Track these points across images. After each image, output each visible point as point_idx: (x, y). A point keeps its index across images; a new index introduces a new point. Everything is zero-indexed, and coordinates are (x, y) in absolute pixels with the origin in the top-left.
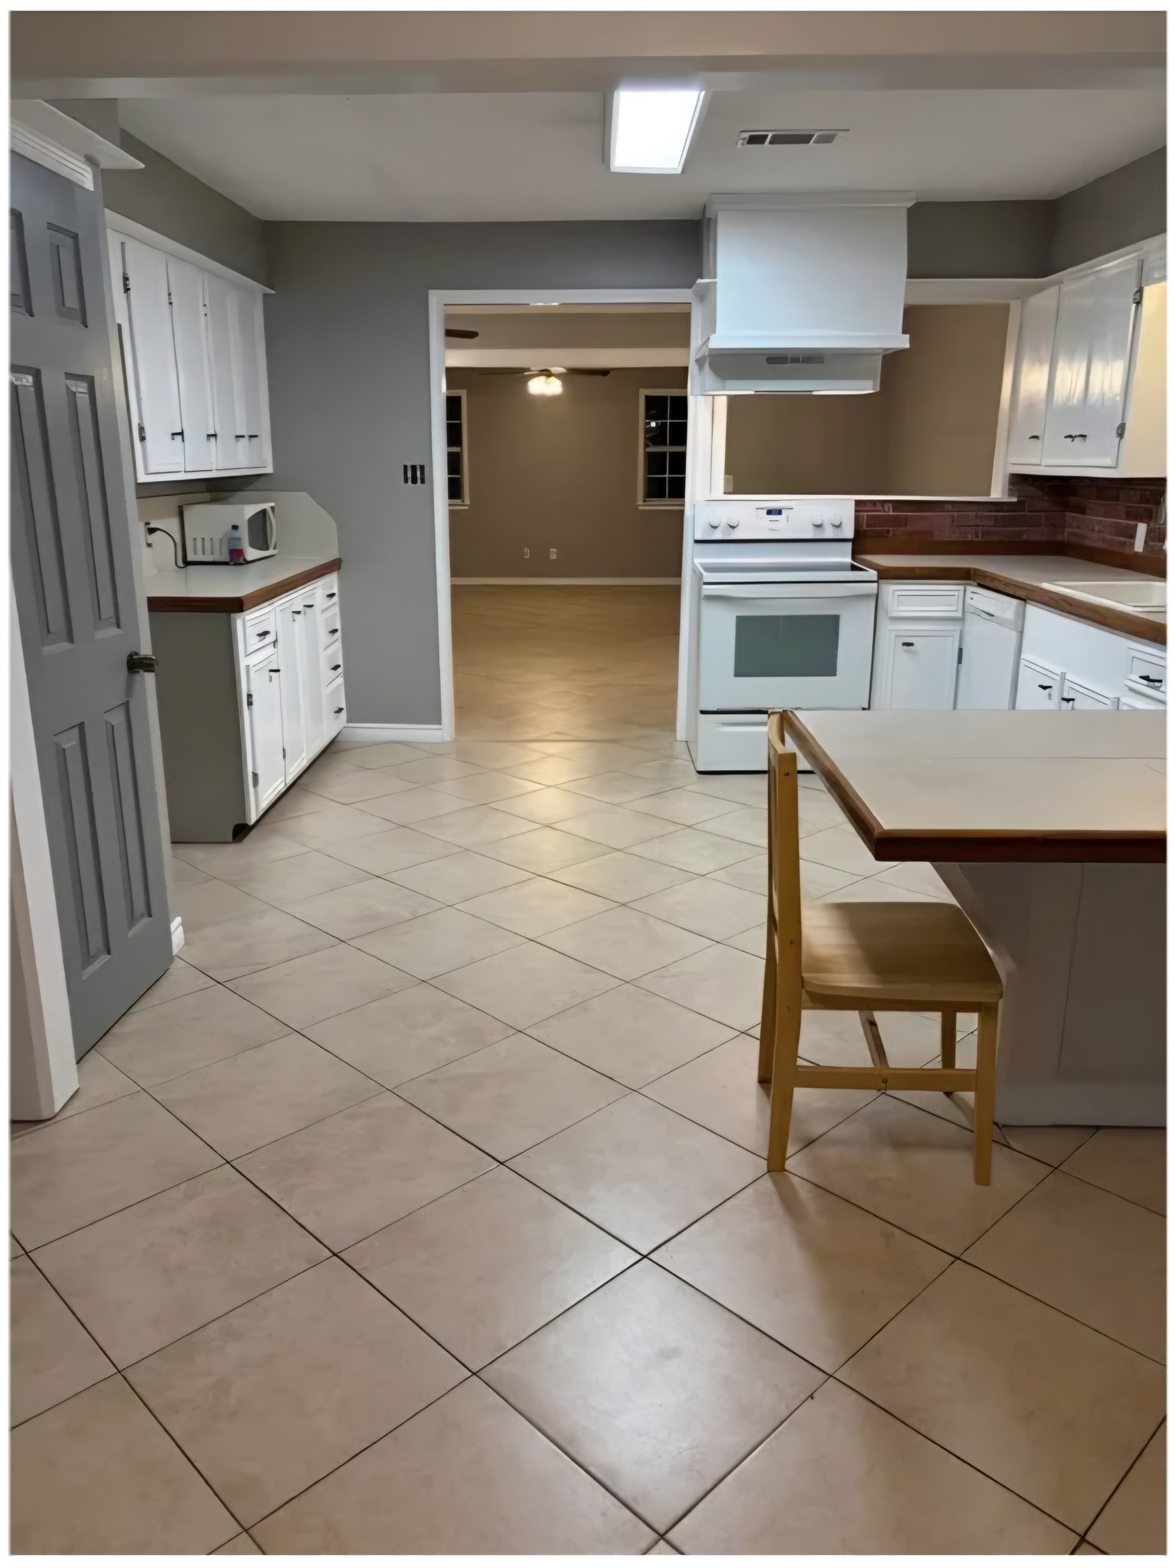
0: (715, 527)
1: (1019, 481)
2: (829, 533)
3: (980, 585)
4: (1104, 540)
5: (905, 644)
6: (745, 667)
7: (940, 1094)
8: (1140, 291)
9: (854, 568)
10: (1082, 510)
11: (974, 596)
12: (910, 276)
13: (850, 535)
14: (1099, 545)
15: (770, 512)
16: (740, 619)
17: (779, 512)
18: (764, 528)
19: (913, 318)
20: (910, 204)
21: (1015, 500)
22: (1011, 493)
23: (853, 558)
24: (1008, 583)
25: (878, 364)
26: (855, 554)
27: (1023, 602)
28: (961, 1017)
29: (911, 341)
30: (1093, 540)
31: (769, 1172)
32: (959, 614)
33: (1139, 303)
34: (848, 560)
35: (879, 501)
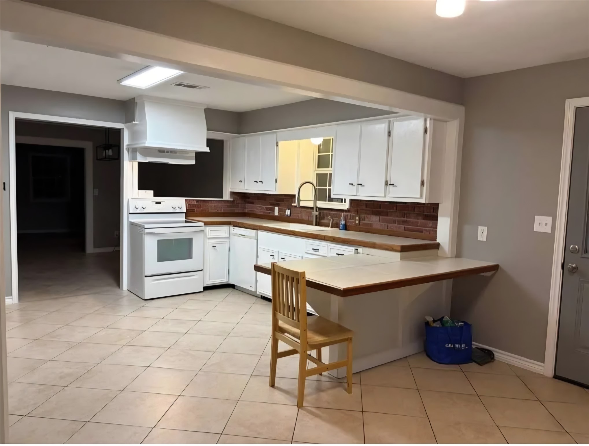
0: (137, 208)
1: (233, 194)
2: (178, 210)
3: (234, 226)
4: (264, 212)
5: (213, 247)
6: (161, 258)
7: (319, 375)
8: (277, 143)
9: (186, 222)
10: (253, 203)
11: (234, 230)
12: (208, 130)
13: (185, 211)
14: (262, 213)
15: (157, 203)
16: (158, 241)
17: (160, 203)
18: (155, 208)
19: (210, 142)
20: (206, 108)
21: (232, 200)
22: (231, 197)
23: (186, 219)
24: (250, 225)
25: (194, 155)
26: (186, 217)
27: (257, 231)
28: (323, 349)
29: (210, 150)
30: (259, 211)
31: (299, 408)
32: (228, 236)
33: (277, 146)
34: (184, 219)
35: (192, 200)
